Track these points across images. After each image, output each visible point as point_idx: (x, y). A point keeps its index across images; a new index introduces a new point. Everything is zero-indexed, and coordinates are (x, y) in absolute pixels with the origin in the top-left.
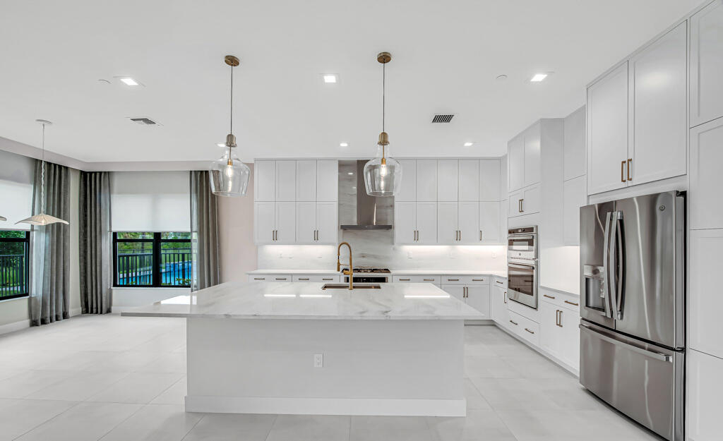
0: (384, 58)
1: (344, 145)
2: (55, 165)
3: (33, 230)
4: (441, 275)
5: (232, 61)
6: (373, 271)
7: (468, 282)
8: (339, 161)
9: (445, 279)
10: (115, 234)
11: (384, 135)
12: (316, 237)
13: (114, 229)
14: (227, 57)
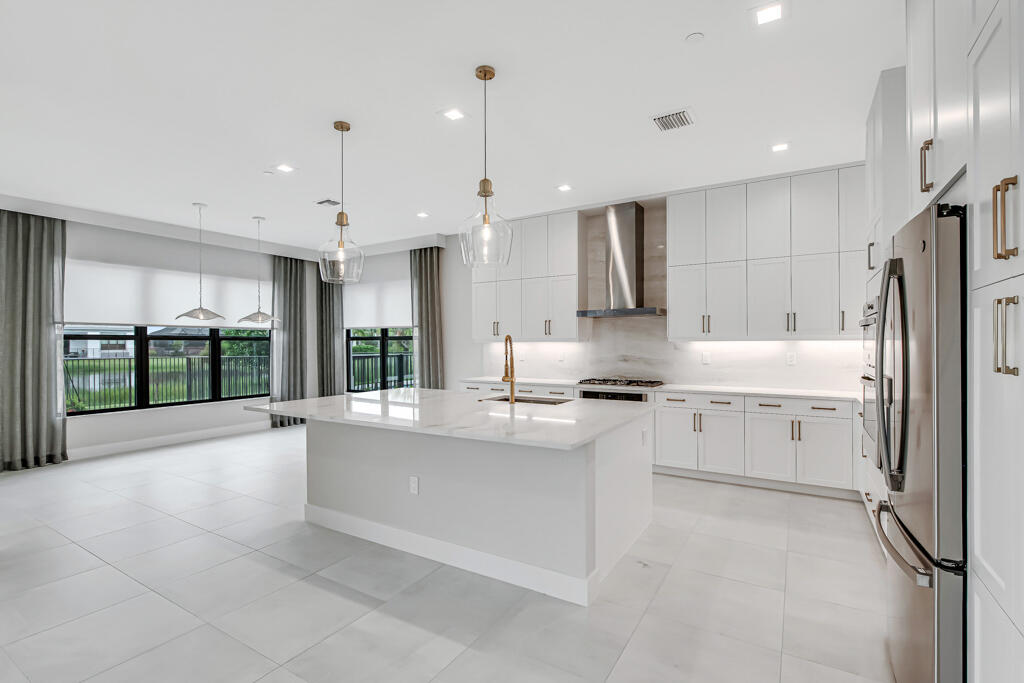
0: (486, 73)
1: (565, 188)
2: (291, 259)
3: (273, 328)
4: (745, 395)
5: (341, 126)
6: (630, 383)
7: (802, 412)
8: (579, 212)
9: (752, 404)
10: (348, 332)
11: (485, 183)
12: (548, 331)
13: (347, 326)
14: (335, 123)
